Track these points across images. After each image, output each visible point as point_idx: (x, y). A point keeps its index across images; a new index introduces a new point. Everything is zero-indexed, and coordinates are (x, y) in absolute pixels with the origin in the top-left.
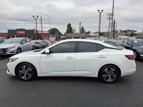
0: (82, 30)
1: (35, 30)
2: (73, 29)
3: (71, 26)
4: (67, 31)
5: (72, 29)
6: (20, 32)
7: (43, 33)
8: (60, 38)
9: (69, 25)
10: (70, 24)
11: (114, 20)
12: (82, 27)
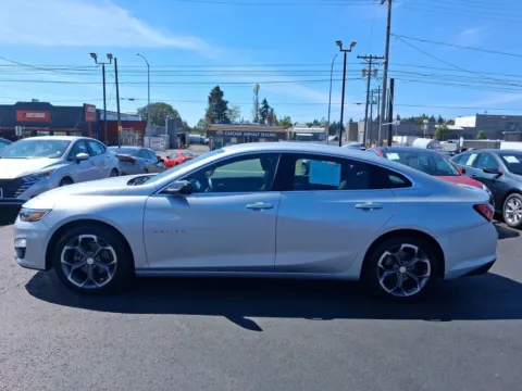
0: (265, 113)
1: (89, 109)
2: (229, 106)
3: (224, 98)
4: (207, 115)
5: (226, 109)
6: (30, 115)
7: (122, 119)
8: (183, 138)
9: (216, 95)
10: (217, 88)
11: (392, 80)
12: (265, 102)
